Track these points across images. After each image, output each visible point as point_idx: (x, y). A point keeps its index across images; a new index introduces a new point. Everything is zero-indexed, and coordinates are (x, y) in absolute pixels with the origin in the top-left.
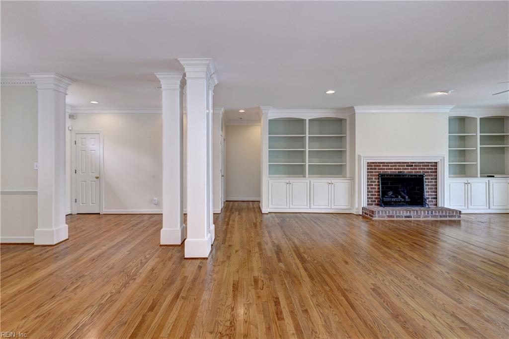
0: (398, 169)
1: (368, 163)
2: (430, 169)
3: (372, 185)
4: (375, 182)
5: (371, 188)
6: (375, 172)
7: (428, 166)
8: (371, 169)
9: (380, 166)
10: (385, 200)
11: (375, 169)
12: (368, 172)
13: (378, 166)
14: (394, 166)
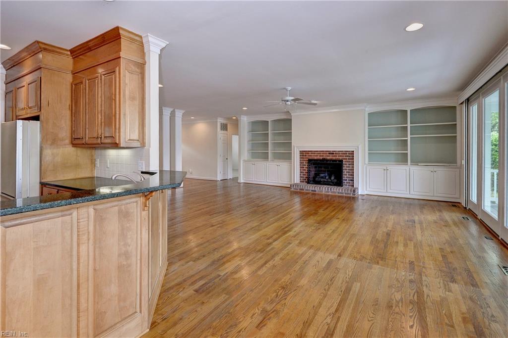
0: (322, 156)
1: (300, 151)
2: (348, 156)
3: (303, 167)
4: (305, 165)
5: (303, 170)
6: (306, 158)
7: (346, 154)
8: (303, 156)
9: (309, 153)
10: (317, 179)
11: (306, 156)
12: (300, 158)
13: (307, 153)
14: (319, 154)
